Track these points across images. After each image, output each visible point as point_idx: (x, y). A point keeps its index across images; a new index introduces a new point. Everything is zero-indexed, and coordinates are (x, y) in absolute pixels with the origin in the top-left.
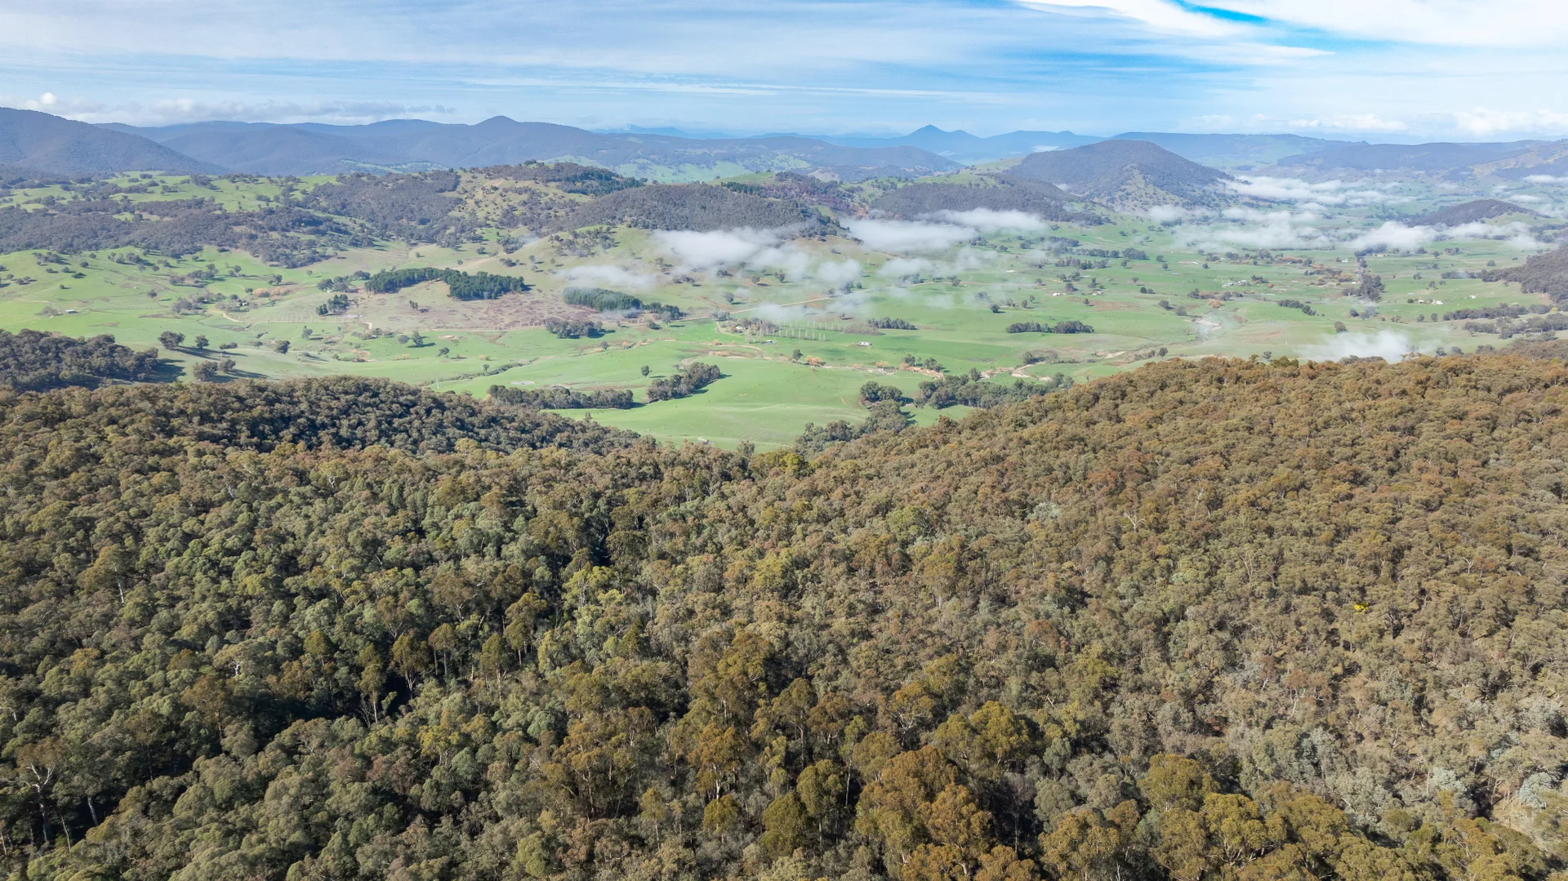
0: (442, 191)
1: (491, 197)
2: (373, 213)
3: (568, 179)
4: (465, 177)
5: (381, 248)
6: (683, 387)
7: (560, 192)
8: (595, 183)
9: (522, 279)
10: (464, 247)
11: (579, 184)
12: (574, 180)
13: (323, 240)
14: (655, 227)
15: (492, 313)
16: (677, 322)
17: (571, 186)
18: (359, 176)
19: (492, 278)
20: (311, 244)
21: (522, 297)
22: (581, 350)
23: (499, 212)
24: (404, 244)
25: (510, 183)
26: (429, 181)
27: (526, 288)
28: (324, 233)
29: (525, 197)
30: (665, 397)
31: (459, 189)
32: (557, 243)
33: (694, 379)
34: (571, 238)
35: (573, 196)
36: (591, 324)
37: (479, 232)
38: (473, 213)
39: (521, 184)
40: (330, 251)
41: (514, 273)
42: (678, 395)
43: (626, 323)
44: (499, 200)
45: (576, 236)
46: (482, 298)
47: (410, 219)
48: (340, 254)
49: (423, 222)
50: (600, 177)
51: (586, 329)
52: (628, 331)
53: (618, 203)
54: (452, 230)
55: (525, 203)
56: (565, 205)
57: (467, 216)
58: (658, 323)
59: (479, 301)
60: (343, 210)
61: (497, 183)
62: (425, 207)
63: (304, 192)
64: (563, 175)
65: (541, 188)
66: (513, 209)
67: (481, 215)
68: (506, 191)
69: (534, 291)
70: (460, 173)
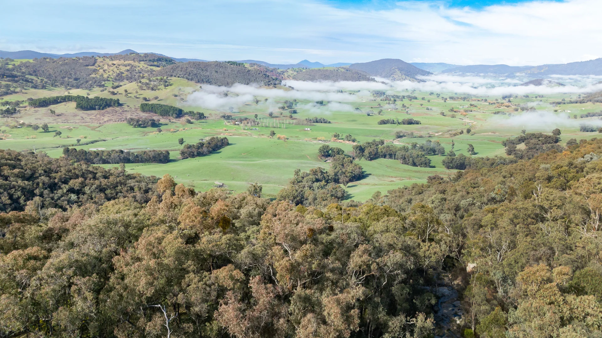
0: (87, 66)
1: (111, 68)
2: (50, 75)
3: (150, 60)
4: (99, 60)
5: (50, 90)
6: (205, 149)
7: (146, 66)
8: (164, 63)
9: (118, 100)
10: (94, 89)
11: (155, 63)
12: (154, 61)
13: (15, 85)
14: (192, 79)
15: (98, 116)
16: (203, 121)
17: (152, 63)
18: (45, 59)
19: (102, 99)
20: (8, 86)
21: (118, 109)
22: (145, 134)
23: (115, 75)
24: (64, 89)
25: (122, 62)
26: (81, 61)
27: (120, 105)
28: (16, 82)
29: (128, 68)
30: (193, 156)
31: (96, 65)
32: (140, 84)
33: (212, 145)
34: (148, 81)
35: (152, 67)
36: (154, 120)
37: (103, 83)
38: (102, 75)
39: (127, 62)
40: (18, 90)
41: (115, 97)
42: (200, 154)
43: (174, 120)
44: (115, 70)
45: (150, 81)
46: (95, 109)
47: (69, 78)
48: (23, 91)
49: (76, 79)
50: (166, 60)
51: (150, 122)
52: (175, 125)
53: (174, 70)
54: (90, 82)
55: (128, 71)
56: (148, 71)
57: (98, 77)
58: (192, 121)
59: (93, 111)
60: (35, 73)
61: (115, 62)
62: (78, 73)
63: (14, 65)
64: (148, 59)
65: (136, 64)
66: (122, 73)
67: (105, 76)
68: (119, 65)
69: (125, 107)
70: (97, 58)
